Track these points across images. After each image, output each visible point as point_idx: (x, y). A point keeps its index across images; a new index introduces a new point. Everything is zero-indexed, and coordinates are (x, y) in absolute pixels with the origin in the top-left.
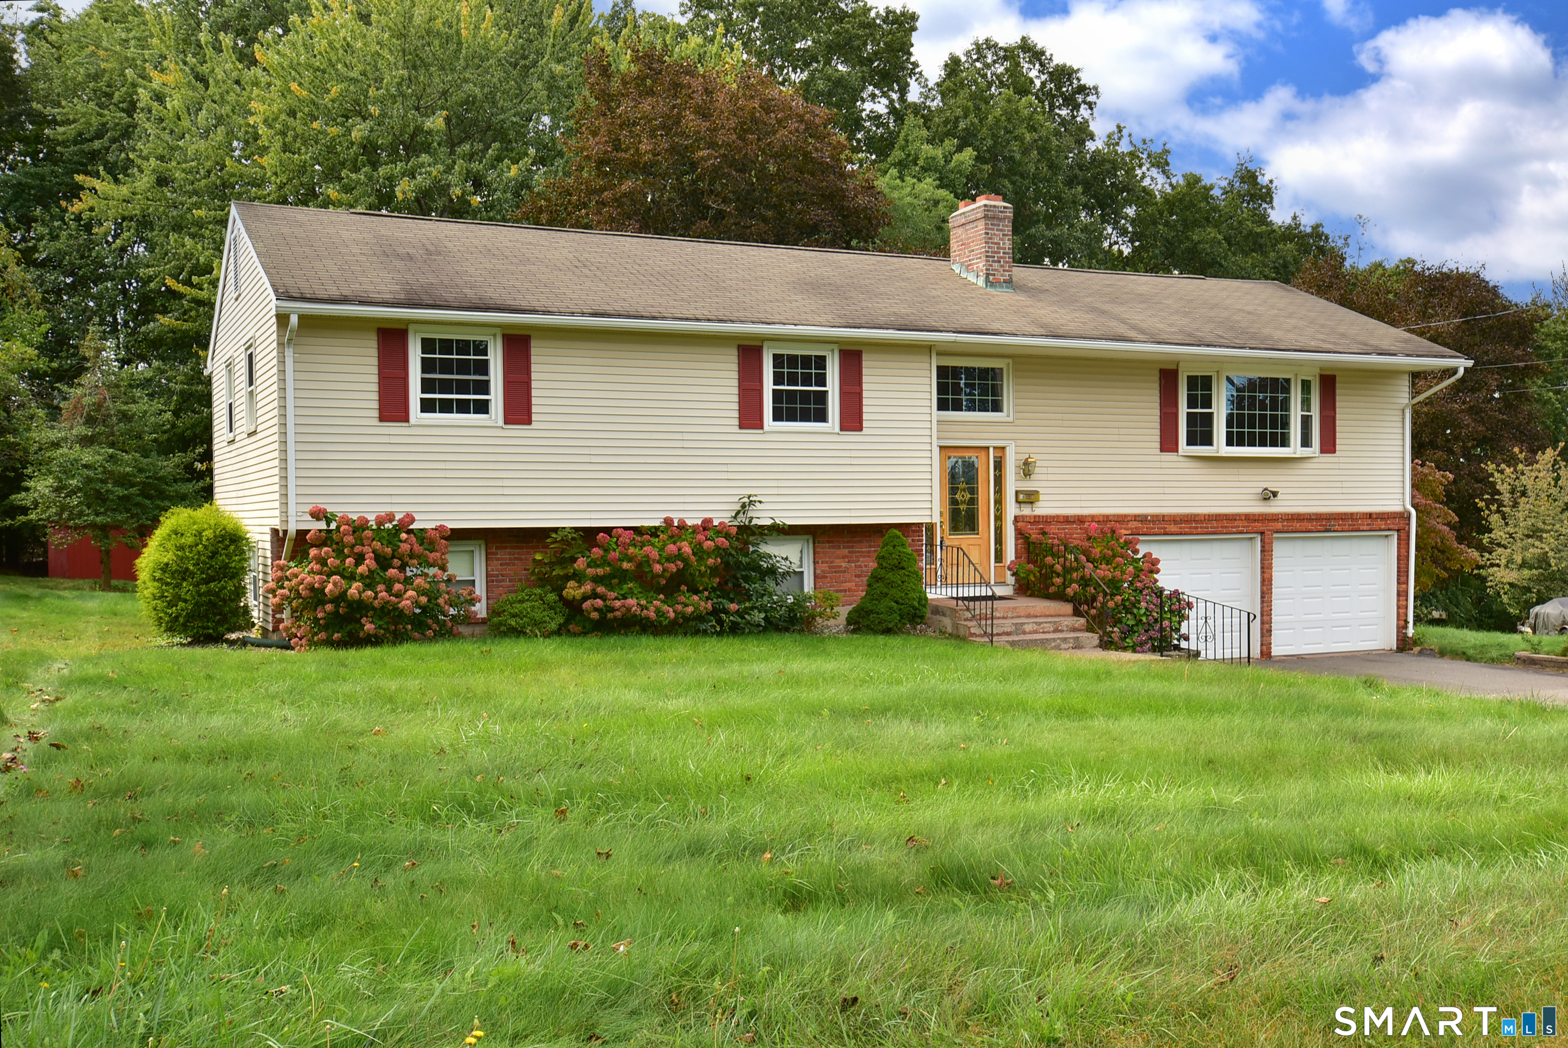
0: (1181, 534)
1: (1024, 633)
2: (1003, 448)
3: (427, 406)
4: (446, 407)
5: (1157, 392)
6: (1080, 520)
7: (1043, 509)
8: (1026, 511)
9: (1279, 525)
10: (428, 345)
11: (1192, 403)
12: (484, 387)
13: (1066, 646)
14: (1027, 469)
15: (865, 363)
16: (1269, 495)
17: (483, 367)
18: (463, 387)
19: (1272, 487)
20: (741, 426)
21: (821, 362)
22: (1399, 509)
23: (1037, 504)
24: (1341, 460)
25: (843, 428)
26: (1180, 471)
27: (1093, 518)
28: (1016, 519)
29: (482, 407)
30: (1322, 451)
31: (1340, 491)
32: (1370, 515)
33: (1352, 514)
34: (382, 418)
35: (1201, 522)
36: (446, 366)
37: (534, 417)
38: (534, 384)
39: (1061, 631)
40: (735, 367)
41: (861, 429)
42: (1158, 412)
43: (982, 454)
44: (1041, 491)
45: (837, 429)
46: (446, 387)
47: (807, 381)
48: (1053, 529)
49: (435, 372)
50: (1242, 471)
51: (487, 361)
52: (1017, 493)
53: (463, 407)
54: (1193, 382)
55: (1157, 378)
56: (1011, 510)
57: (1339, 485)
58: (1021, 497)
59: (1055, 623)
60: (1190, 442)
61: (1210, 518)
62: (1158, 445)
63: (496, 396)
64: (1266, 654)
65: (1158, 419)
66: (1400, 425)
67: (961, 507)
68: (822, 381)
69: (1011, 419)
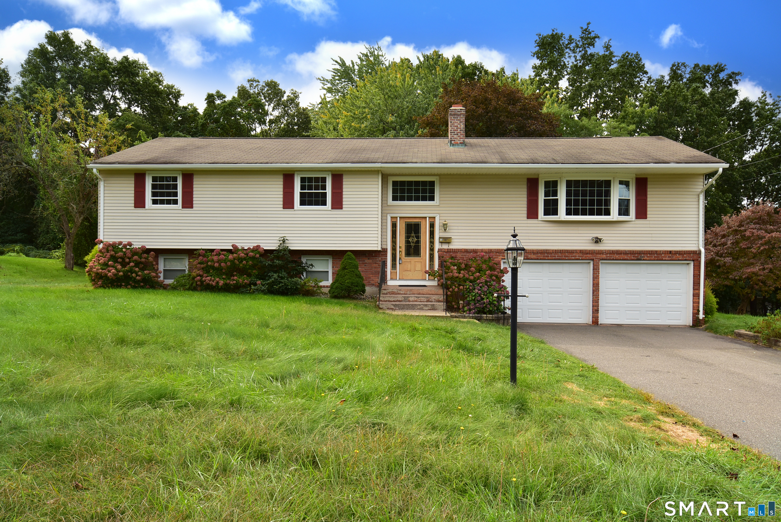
0: (538, 259)
1: (409, 301)
2: (435, 218)
3: (155, 202)
4: (162, 202)
5: (526, 190)
6: (475, 251)
7: (455, 245)
8: (445, 247)
9: (604, 256)
10: (154, 179)
11: (546, 194)
12: (176, 194)
13: (427, 308)
14: (445, 227)
15: (344, 180)
16: (597, 241)
17: (175, 187)
18: (169, 194)
19: (599, 236)
20: (284, 208)
21: (324, 180)
22: (695, 249)
23: (452, 243)
24: (651, 222)
25: (333, 208)
26: (539, 228)
27: (482, 251)
28: (439, 250)
29: (176, 202)
30: (637, 218)
31: (650, 239)
32: (670, 252)
33: (656, 251)
34: (135, 207)
35: (551, 253)
36: (161, 187)
37: (194, 206)
38: (194, 193)
39: (431, 301)
40: (282, 183)
41: (342, 208)
42: (526, 199)
43: (424, 220)
44: (453, 237)
45: (330, 208)
46: (162, 194)
47: (317, 188)
48: (459, 255)
49: (157, 189)
50: (580, 228)
51: (177, 184)
52: (440, 238)
53: (169, 202)
54: (547, 184)
55: (526, 183)
56: (437, 246)
57: (650, 235)
58: (441, 240)
59: (427, 297)
60: (545, 214)
61: (556, 252)
62: (526, 215)
63: (180, 198)
64: (595, 321)
65: (526, 203)
66: (697, 203)
67: (412, 244)
68: (324, 188)
69: (438, 204)
